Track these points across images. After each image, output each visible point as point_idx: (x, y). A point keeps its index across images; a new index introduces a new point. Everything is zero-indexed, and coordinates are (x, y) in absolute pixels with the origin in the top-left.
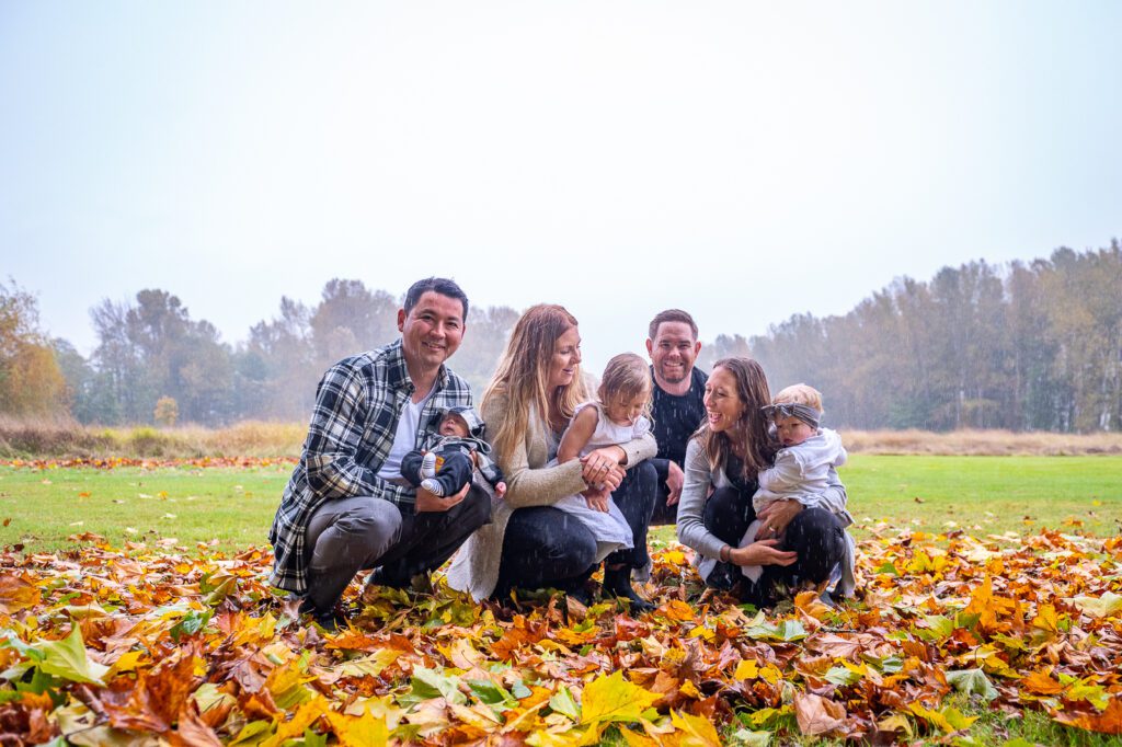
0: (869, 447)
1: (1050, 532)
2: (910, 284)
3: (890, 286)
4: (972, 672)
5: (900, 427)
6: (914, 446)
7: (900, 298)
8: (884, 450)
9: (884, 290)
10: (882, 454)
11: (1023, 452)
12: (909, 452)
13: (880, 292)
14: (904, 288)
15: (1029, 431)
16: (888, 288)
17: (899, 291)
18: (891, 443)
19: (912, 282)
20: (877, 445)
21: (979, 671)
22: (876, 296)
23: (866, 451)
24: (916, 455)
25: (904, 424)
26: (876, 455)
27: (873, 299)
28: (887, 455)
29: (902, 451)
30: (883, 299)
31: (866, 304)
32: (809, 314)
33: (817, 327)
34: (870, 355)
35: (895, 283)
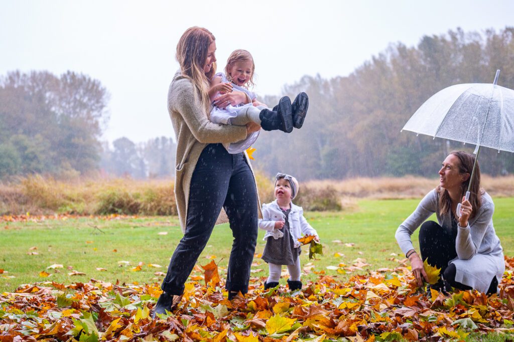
0: (373, 193)
1: (509, 259)
2: (402, 49)
3: (387, 51)
4: (466, 319)
5: (398, 174)
6: (411, 190)
7: (394, 62)
8: (386, 195)
9: (381, 55)
10: (385, 199)
11: (499, 194)
12: (407, 196)
13: (377, 56)
14: (397, 52)
15: (504, 175)
16: (384, 53)
17: (393, 55)
18: (392, 189)
19: (404, 47)
20: (380, 191)
21: (469, 319)
22: (374, 58)
23: (372, 196)
24: (413, 198)
25: (401, 171)
26: (380, 199)
27: (372, 62)
28: (390, 199)
29: (401, 196)
30: (379, 62)
31: (366, 67)
32: (319, 76)
33: (326, 85)
34: (370, 111)
35: (390, 49)
